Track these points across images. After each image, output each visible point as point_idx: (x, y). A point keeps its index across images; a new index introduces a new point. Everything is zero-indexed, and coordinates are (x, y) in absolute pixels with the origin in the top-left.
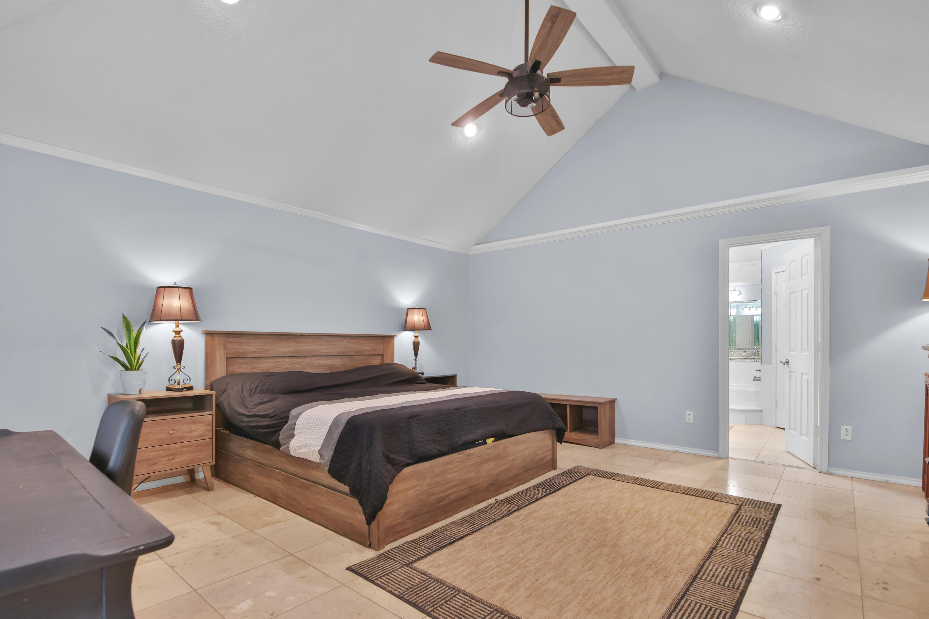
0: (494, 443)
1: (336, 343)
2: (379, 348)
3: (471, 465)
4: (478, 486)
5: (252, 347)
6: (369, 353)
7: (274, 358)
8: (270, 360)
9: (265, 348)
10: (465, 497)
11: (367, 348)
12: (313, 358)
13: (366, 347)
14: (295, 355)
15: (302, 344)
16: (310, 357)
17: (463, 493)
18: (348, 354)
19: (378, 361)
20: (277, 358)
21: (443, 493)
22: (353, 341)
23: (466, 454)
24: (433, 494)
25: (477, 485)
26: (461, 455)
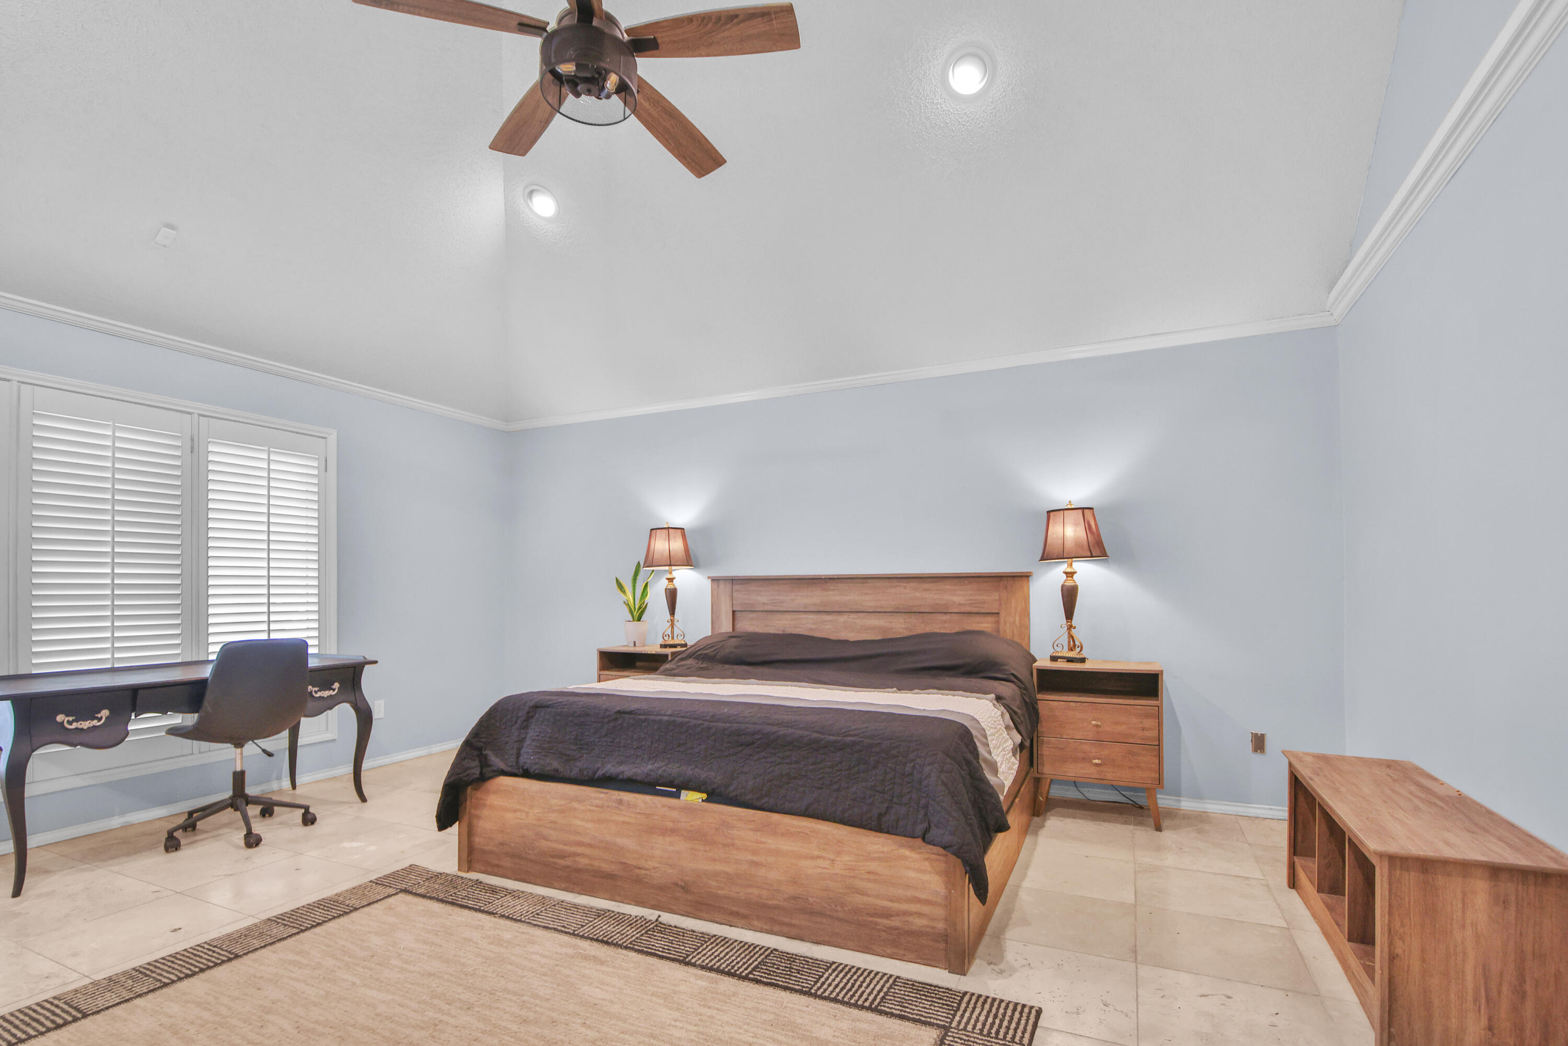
0: (704, 804)
1: (893, 590)
2: (989, 598)
3: (624, 822)
4: (643, 872)
5: (763, 598)
6: (963, 609)
7: (792, 613)
8: (788, 616)
9: (778, 597)
10: (610, 876)
11: (957, 599)
12: (852, 616)
13: (959, 597)
14: (821, 609)
15: (831, 593)
16: (846, 614)
17: (606, 867)
18: (915, 609)
19: (989, 625)
20: (798, 613)
21: (565, 845)
22: (927, 586)
23: (614, 797)
24: (545, 838)
25: (640, 868)
26: (602, 795)
